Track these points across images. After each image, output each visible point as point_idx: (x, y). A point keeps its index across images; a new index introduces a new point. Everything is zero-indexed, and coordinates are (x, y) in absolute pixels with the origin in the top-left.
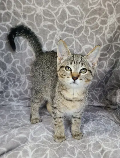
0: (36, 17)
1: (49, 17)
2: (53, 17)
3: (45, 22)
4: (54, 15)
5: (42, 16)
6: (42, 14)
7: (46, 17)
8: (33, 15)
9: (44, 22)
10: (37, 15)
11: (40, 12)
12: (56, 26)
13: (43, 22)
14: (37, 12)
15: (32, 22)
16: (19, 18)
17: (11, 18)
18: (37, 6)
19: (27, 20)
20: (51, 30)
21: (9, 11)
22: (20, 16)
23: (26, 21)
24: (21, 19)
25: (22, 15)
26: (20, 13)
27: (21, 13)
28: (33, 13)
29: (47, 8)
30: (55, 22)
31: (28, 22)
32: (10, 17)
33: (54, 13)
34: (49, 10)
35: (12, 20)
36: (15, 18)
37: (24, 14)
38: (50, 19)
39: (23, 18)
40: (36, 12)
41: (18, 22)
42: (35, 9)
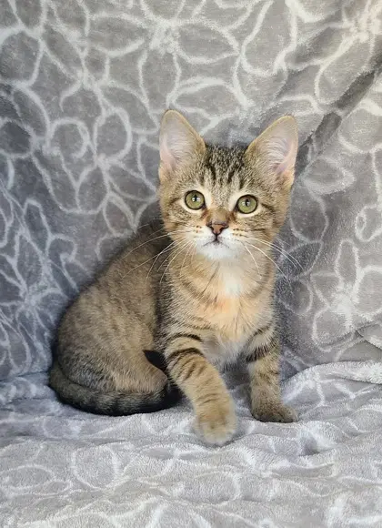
0: (148, 66)
1: (210, 57)
2: (228, 48)
3: (190, 81)
4: (233, 42)
5: (175, 58)
6: (175, 47)
7: (194, 60)
8: (133, 57)
9: (185, 82)
10: (154, 54)
11: (166, 41)
12: (236, 90)
13: (177, 85)
14: (155, 43)
15: (127, 88)
16: (70, 69)
17: (37, 64)
18: (151, 16)
19: (106, 79)
20: (213, 110)
21: (30, 33)
22: (78, 62)
23: (102, 82)
24: (79, 73)
25: (83, 55)
26: (75, 47)
27: (83, 48)
28: (133, 47)
29: (197, 16)
30: (235, 69)
31: (112, 89)
32: (34, 58)
33: (234, 33)
34: (206, 23)
35: (41, 72)
36: (53, 65)
37: (93, 51)
38: (209, 66)
39: (86, 70)
40: (146, 46)
41: (66, 87)
42: (142, 32)
